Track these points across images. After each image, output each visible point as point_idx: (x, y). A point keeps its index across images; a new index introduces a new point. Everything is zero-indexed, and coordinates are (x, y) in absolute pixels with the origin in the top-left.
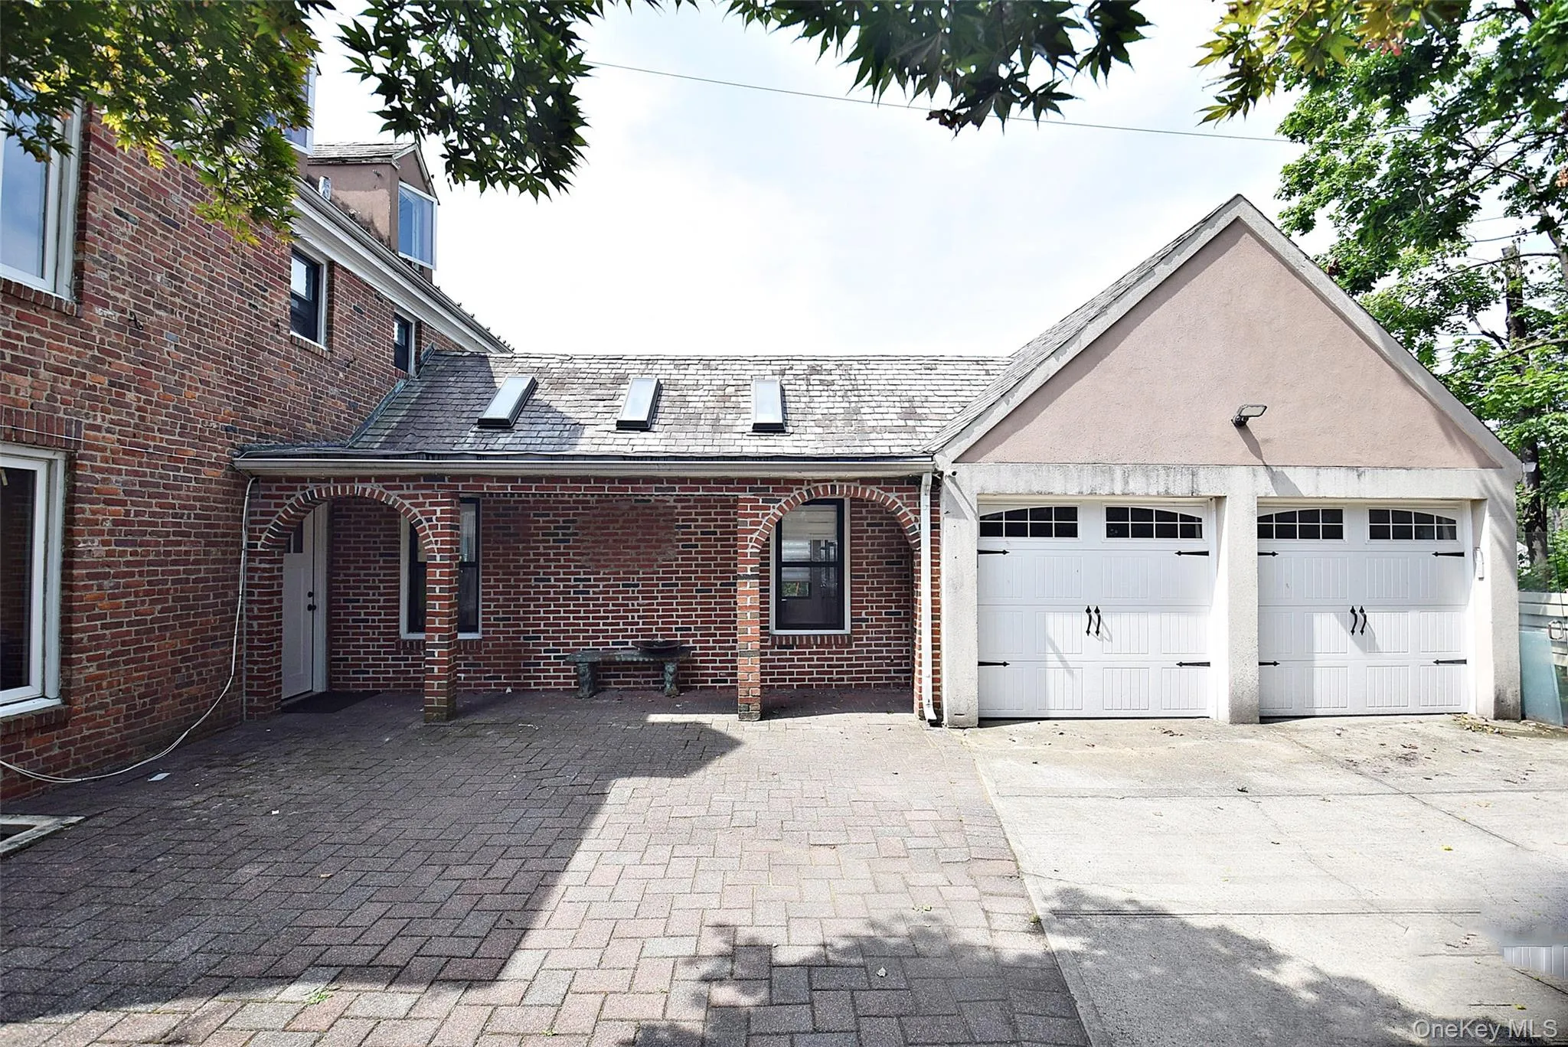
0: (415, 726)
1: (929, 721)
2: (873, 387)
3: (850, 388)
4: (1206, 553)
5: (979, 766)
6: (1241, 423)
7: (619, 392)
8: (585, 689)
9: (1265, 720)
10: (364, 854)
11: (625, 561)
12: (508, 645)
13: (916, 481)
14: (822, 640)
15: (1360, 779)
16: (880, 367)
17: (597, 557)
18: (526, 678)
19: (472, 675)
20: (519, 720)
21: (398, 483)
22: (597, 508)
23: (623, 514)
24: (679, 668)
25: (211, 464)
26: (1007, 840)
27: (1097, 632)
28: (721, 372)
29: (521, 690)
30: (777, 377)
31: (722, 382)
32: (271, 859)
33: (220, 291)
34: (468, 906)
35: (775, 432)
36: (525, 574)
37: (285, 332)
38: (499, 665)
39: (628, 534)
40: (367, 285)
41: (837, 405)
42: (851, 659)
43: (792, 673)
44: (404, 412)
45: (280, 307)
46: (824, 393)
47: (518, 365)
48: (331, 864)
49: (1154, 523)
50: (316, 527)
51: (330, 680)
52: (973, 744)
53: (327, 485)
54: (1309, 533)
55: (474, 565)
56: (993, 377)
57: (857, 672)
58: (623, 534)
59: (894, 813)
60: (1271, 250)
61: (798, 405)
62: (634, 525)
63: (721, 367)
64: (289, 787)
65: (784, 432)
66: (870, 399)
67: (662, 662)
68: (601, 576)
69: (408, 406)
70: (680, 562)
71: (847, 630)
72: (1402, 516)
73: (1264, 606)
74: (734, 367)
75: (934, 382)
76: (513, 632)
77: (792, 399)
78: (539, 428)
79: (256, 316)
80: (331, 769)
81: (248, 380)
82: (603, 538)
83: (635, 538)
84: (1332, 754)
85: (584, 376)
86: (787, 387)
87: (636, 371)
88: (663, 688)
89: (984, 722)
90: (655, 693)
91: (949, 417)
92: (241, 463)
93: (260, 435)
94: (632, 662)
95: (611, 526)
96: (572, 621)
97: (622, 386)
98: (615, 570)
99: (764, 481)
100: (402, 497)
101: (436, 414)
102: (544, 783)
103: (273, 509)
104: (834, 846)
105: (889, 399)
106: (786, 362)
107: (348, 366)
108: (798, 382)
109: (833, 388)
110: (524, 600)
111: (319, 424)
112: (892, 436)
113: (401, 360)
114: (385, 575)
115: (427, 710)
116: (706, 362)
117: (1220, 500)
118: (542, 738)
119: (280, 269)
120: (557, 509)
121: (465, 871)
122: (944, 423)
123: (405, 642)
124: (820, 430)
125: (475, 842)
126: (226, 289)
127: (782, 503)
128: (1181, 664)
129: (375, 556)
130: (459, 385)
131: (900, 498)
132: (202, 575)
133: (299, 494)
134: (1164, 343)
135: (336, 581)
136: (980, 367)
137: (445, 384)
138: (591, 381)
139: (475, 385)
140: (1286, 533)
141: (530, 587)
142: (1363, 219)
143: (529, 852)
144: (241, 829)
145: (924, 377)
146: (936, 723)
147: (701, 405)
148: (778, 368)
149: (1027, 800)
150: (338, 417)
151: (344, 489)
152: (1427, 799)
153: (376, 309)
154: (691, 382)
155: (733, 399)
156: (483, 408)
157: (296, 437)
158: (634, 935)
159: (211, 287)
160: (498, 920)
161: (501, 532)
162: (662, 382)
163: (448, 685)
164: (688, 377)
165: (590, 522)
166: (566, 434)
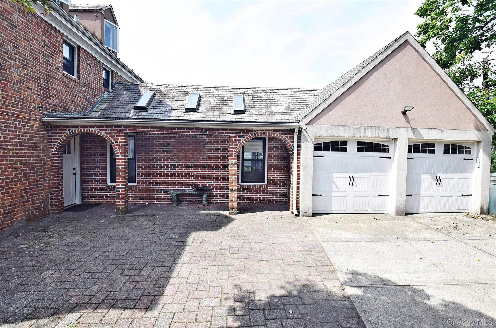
0: (113, 216)
1: (295, 214)
2: (275, 99)
3: (268, 99)
4: (390, 158)
5: (314, 230)
6: (404, 113)
7: (185, 98)
8: (175, 203)
9: (407, 214)
10: (93, 266)
11: (188, 158)
12: (146, 188)
13: (293, 131)
14: (258, 187)
15: (442, 235)
16: (278, 92)
17: (178, 157)
18: (153, 199)
19: (134, 198)
20: (150, 214)
21: (104, 128)
22: (178, 139)
23: (187, 142)
24: (208, 196)
25: (33, 120)
26: (328, 258)
27: (352, 184)
28: (222, 92)
29: (151, 203)
30: (242, 94)
31: (222, 96)
32: (57, 268)
33: (35, 54)
34: (132, 286)
35: (241, 114)
36: (152, 162)
37: (61, 71)
38: (144, 195)
39: (189, 149)
40: (92, 56)
41: (263, 105)
42: (267, 193)
43: (247, 198)
44: (107, 104)
45: (59, 62)
46: (258, 100)
47: (149, 87)
48: (80, 270)
49: (373, 147)
50: (75, 144)
51: (82, 200)
52: (311, 222)
53: (78, 129)
54: (424, 151)
55: (134, 159)
56: (316, 96)
57: (269, 198)
58: (188, 149)
59: (287, 248)
60: (417, 52)
61: (249, 104)
62: (192, 146)
63: (222, 90)
64: (65, 240)
65: (245, 113)
66: (275, 103)
67: (202, 194)
68: (180, 163)
69: (109, 101)
70: (208, 159)
71: (266, 183)
72: (454, 146)
73: (409, 176)
74: (226, 90)
75: (296, 98)
76: (149, 183)
77: (247, 102)
78: (157, 110)
79: (50, 65)
80: (81, 233)
81: (47, 89)
82: (180, 150)
83: (192, 150)
84: (431, 226)
85: (173, 92)
86: (245, 98)
87: (192, 91)
88: (202, 203)
89: (314, 215)
90: (199, 205)
91: (302, 110)
92: (45, 120)
93: (52, 110)
94: (191, 194)
95: (183, 146)
96: (169, 179)
97: (187, 96)
98: (185, 161)
99: (239, 130)
100: (106, 133)
101: (119, 104)
102: (161, 237)
103: (58, 137)
104: (267, 261)
105: (281, 103)
106: (245, 89)
107: (86, 86)
108: (249, 96)
109: (262, 99)
110: (152, 172)
111: (75, 106)
112: (282, 116)
113: (106, 84)
114: (101, 162)
115: (117, 210)
116: (217, 89)
117: (395, 139)
118: (159, 221)
119: (58, 47)
120: (164, 139)
121: (131, 272)
122: (300, 112)
123: (109, 186)
124: (257, 113)
125: (135, 260)
126: (37, 53)
127: (245, 138)
128: (380, 195)
129: (97, 155)
130: (127, 94)
131: (287, 137)
132: (31, 161)
133: (68, 132)
134: (380, 84)
135: (84, 164)
136: (312, 93)
137: (122, 94)
138: (175, 94)
139: (133, 94)
140: (416, 151)
141: (154, 167)
142: (447, 43)
143: (155, 264)
144: (46, 256)
145: (293, 96)
146: (297, 215)
147: (215, 103)
148: (242, 91)
149: (333, 243)
150: (82, 104)
151: (84, 130)
152: (466, 241)
153: (96, 65)
154: (211, 95)
155: (226, 102)
156: (136, 103)
157: (66, 111)
158: (196, 297)
159: (31, 52)
160: (144, 292)
161: (144, 147)
162: (201, 95)
163: (125, 202)
164: (210, 93)
165: (176, 144)
166: (167, 113)
